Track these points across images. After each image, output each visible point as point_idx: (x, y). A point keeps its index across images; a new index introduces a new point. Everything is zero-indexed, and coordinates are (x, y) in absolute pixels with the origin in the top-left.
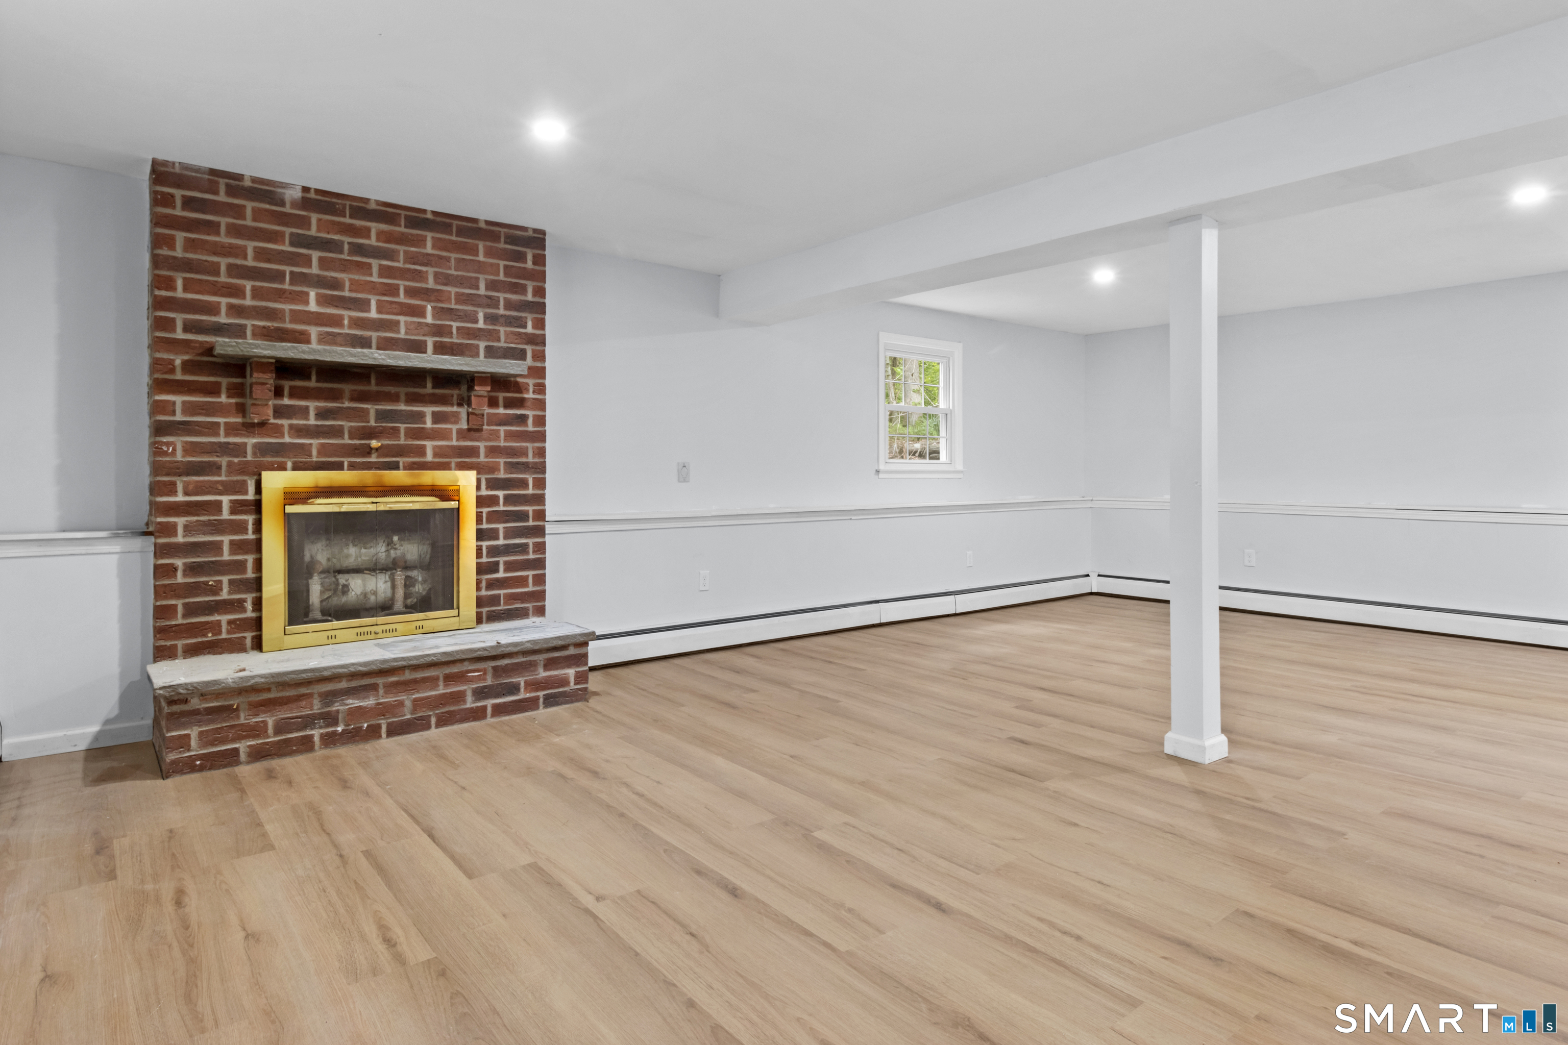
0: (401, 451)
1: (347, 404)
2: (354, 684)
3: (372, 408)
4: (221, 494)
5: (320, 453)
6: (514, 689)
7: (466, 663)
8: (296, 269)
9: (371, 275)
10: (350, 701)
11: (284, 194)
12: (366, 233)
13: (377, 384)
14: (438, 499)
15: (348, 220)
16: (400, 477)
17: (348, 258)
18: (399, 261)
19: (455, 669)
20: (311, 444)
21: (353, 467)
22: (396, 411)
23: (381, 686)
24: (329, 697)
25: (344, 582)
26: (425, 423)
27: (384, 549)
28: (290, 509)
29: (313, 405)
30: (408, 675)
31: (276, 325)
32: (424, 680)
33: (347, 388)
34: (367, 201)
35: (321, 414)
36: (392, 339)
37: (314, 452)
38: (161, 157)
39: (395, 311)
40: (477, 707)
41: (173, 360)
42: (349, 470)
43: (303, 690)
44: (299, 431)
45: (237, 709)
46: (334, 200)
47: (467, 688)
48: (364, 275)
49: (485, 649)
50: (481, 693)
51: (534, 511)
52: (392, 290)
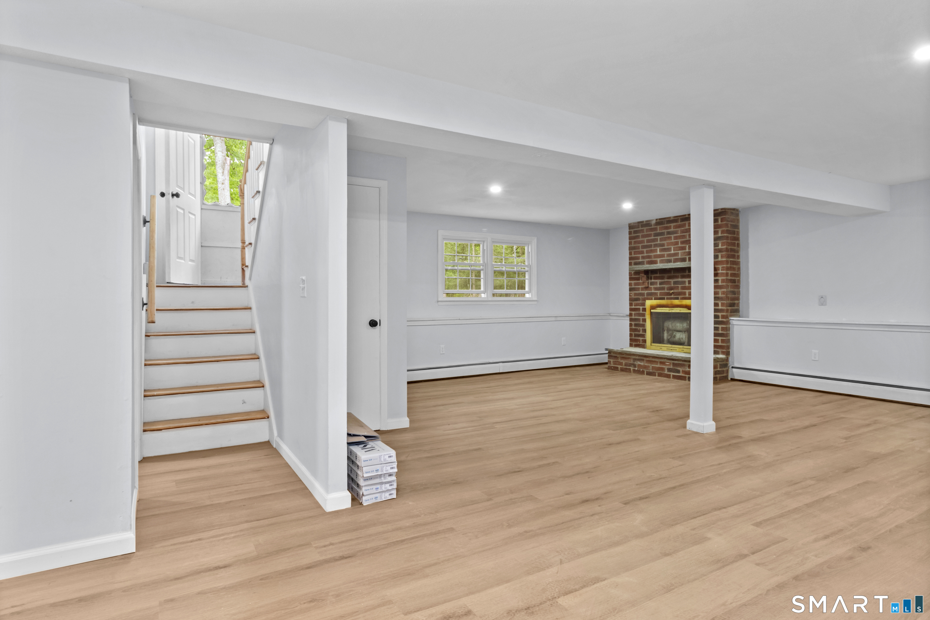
0: (679, 294)
1: (666, 280)
2: (639, 358)
3: (672, 281)
4: (640, 306)
5: (660, 295)
6: (678, 372)
7: (665, 359)
8: (655, 243)
9: (672, 240)
10: (638, 362)
11: (652, 223)
12: (670, 227)
13: (673, 273)
14: (687, 309)
15: (666, 225)
16: (676, 302)
17: (666, 236)
18: (679, 234)
19: (662, 360)
20: (658, 292)
21: (668, 299)
22: (678, 281)
23: (645, 360)
24: (635, 360)
25: (675, 334)
26: (686, 284)
27: (686, 325)
28: (652, 311)
29: (658, 281)
30: (651, 359)
31: (650, 260)
32: (655, 361)
33: (666, 275)
34: (670, 218)
35: (661, 284)
36: (677, 258)
37: (659, 295)
38: (630, 222)
39: (678, 249)
40: (668, 374)
41: (632, 272)
42: (666, 300)
43: (629, 357)
44: (656, 289)
45: (618, 358)
46: (663, 220)
47: (666, 367)
48: (670, 240)
49: (668, 356)
50: (669, 370)
51: (721, 315)
52: (677, 243)
